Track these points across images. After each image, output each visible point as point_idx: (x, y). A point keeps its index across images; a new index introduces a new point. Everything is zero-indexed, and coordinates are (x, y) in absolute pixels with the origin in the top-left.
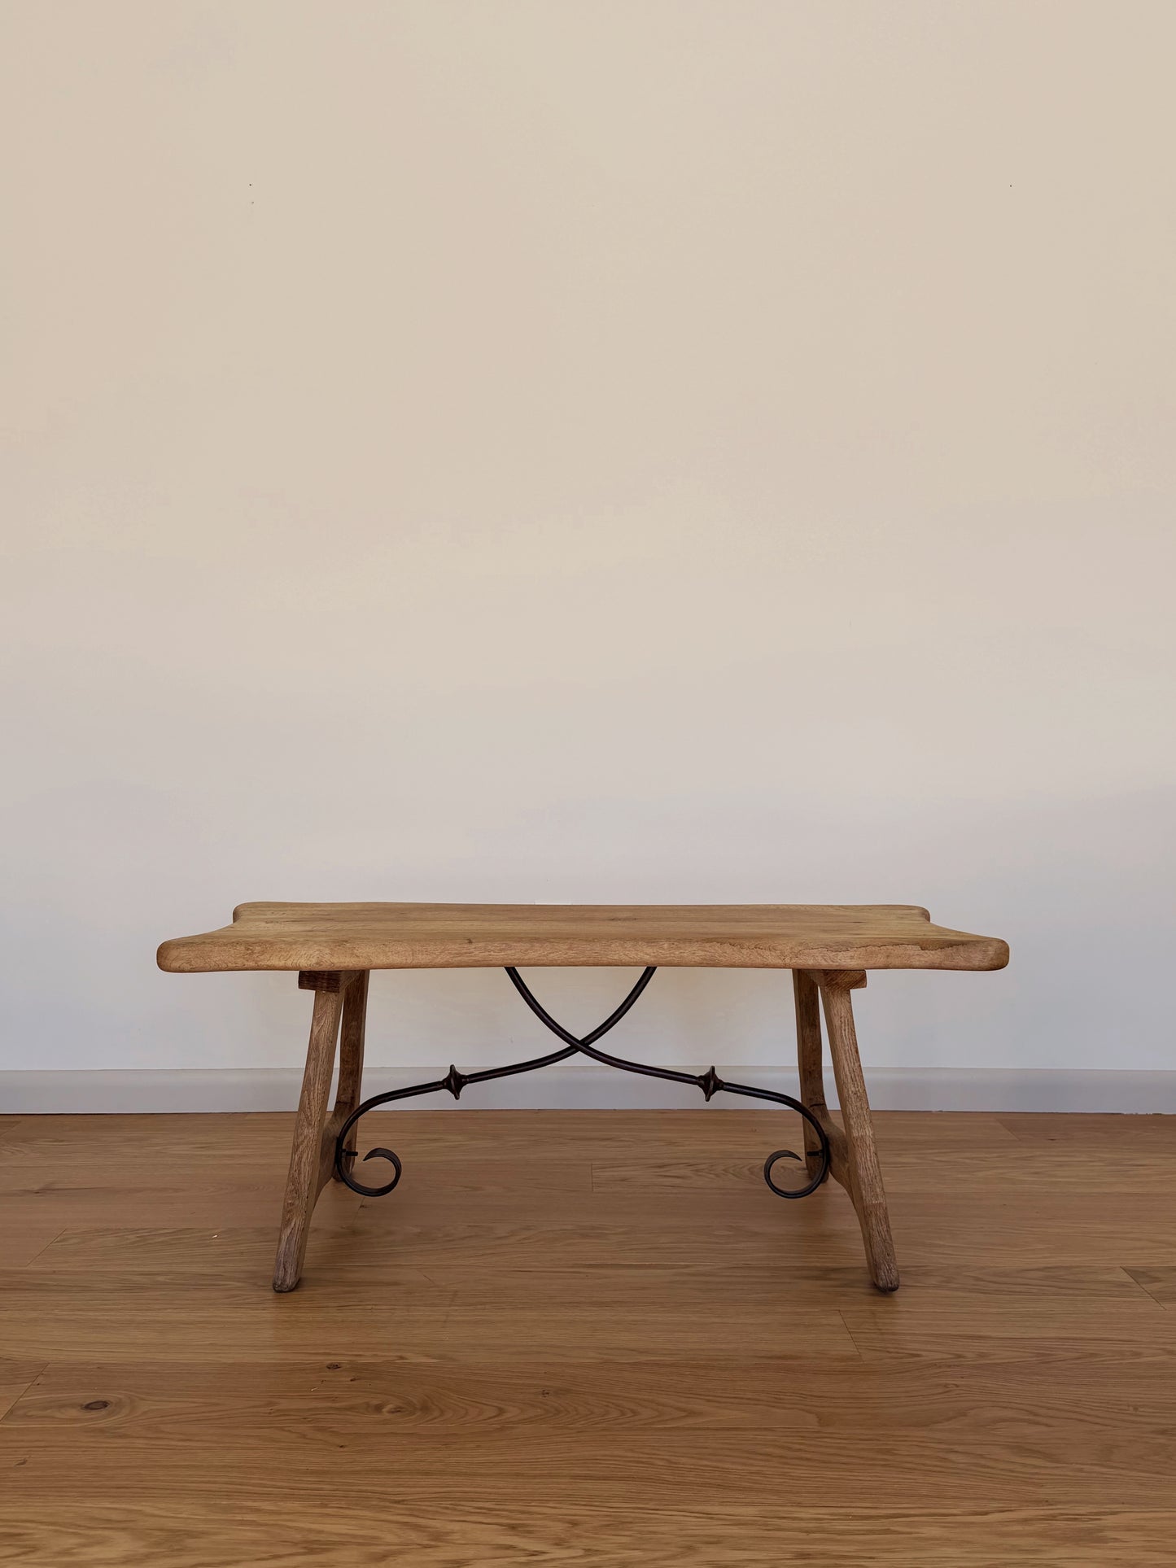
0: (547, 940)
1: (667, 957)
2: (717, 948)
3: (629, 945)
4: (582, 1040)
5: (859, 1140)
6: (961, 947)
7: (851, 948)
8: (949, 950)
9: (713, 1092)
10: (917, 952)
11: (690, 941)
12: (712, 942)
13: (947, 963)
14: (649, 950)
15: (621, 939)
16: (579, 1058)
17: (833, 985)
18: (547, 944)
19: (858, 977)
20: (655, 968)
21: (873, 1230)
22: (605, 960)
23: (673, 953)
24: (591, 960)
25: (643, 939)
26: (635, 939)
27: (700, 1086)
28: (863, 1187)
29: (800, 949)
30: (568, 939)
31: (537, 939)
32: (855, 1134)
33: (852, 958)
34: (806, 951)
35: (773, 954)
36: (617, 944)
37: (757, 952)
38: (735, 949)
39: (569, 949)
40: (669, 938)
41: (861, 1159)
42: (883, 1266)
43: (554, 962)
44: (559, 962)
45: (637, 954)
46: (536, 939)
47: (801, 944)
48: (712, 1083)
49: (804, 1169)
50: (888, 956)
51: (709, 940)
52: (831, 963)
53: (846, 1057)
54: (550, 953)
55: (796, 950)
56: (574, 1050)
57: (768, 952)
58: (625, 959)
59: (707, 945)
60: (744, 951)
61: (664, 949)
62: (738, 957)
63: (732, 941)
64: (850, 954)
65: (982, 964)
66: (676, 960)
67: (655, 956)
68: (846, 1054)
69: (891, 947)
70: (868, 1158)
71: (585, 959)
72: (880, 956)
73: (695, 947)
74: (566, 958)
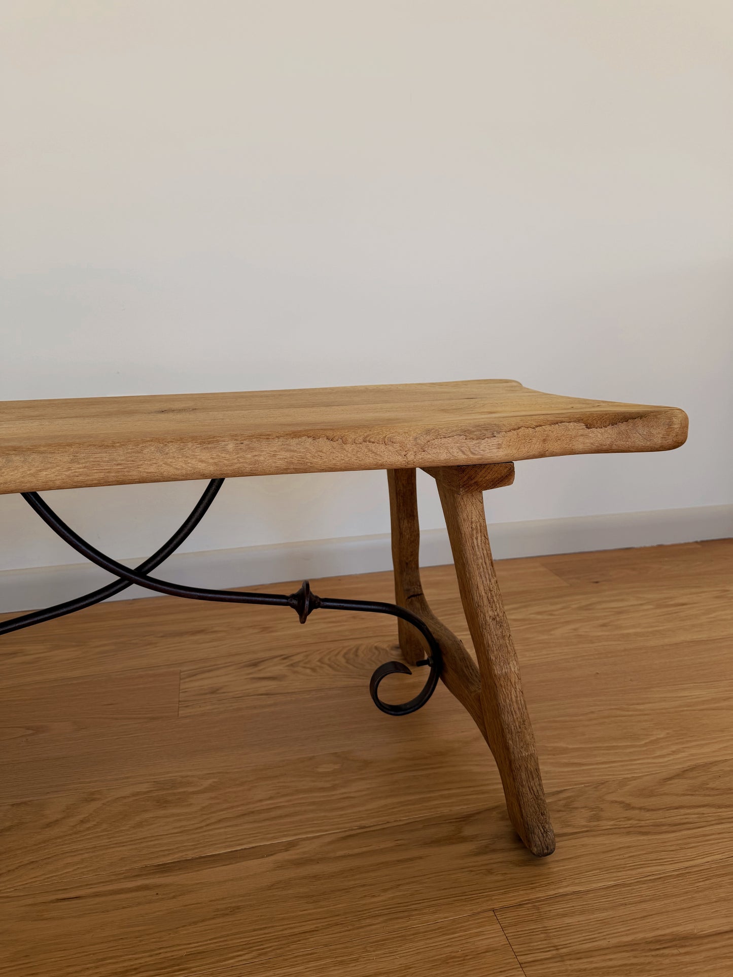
0: (33, 449)
1: (232, 464)
2: (307, 445)
3: (172, 448)
4: (135, 569)
5: (502, 679)
6: (639, 422)
7: (499, 433)
8: (623, 427)
9: (310, 612)
10: (581, 432)
11: (268, 437)
12: (300, 436)
13: (621, 443)
14: (205, 455)
15: (158, 440)
16: (135, 592)
17: (471, 485)
18: (34, 456)
19: (504, 471)
20: (222, 480)
21: (522, 786)
22: (134, 474)
23: (241, 457)
24: (112, 476)
25: (194, 439)
26: (182, 439)
27: (293, 606)
28: (509, 736)
29: (428, 438)
30: (70, 445)
31: (17, 450)
32: (497, 671)
33: (499, 446)
34: (436, 442)
35: (390, 448)
36: (153, 449)
37: (367, 447)
38: (335, 444)
39: (72, 461)
40: (236, 435)
41: (505, 701)
42: (536, 831)
43: (51, 484)
44: (58, 483)
45: (186, 463)
46: (15, 449)
47: (428, 432)
48: (307, 603)
49: (398, 648)
50: (544, 440)
51: (295, 435)
52: (471, 456)
53: (480, 573)
54: (40, 471)
55: (422, 441)
56: (126, 582)
57: (383, 447)
58: (167, 470)
59: (294, 442)
60: (349, 447)
61: (228, 452)
62: (339, 457)
63: (330, 434)
64: (494, 441)
65: (665, 443)
66: (248, 468)
67: (215, 464)
68: (479, 569)
69: (548, 428)
70: (514, 699)
71: (102, 475)
72: (534, 440)
73: (276, 444)
74: (69, 476)
